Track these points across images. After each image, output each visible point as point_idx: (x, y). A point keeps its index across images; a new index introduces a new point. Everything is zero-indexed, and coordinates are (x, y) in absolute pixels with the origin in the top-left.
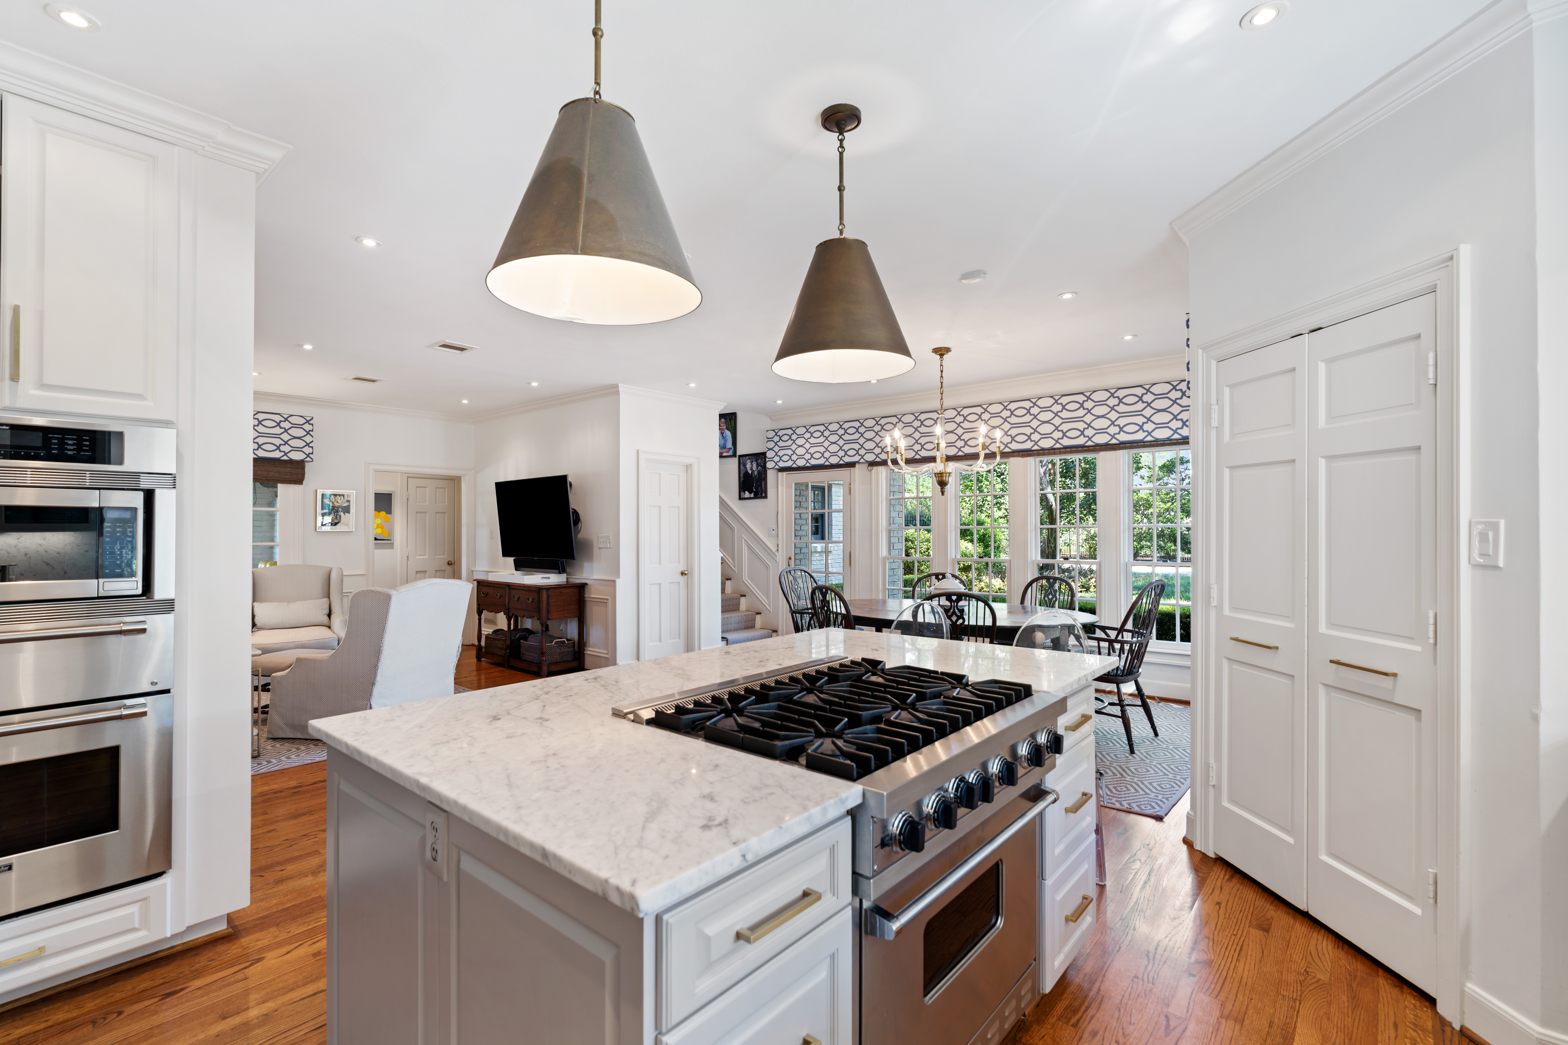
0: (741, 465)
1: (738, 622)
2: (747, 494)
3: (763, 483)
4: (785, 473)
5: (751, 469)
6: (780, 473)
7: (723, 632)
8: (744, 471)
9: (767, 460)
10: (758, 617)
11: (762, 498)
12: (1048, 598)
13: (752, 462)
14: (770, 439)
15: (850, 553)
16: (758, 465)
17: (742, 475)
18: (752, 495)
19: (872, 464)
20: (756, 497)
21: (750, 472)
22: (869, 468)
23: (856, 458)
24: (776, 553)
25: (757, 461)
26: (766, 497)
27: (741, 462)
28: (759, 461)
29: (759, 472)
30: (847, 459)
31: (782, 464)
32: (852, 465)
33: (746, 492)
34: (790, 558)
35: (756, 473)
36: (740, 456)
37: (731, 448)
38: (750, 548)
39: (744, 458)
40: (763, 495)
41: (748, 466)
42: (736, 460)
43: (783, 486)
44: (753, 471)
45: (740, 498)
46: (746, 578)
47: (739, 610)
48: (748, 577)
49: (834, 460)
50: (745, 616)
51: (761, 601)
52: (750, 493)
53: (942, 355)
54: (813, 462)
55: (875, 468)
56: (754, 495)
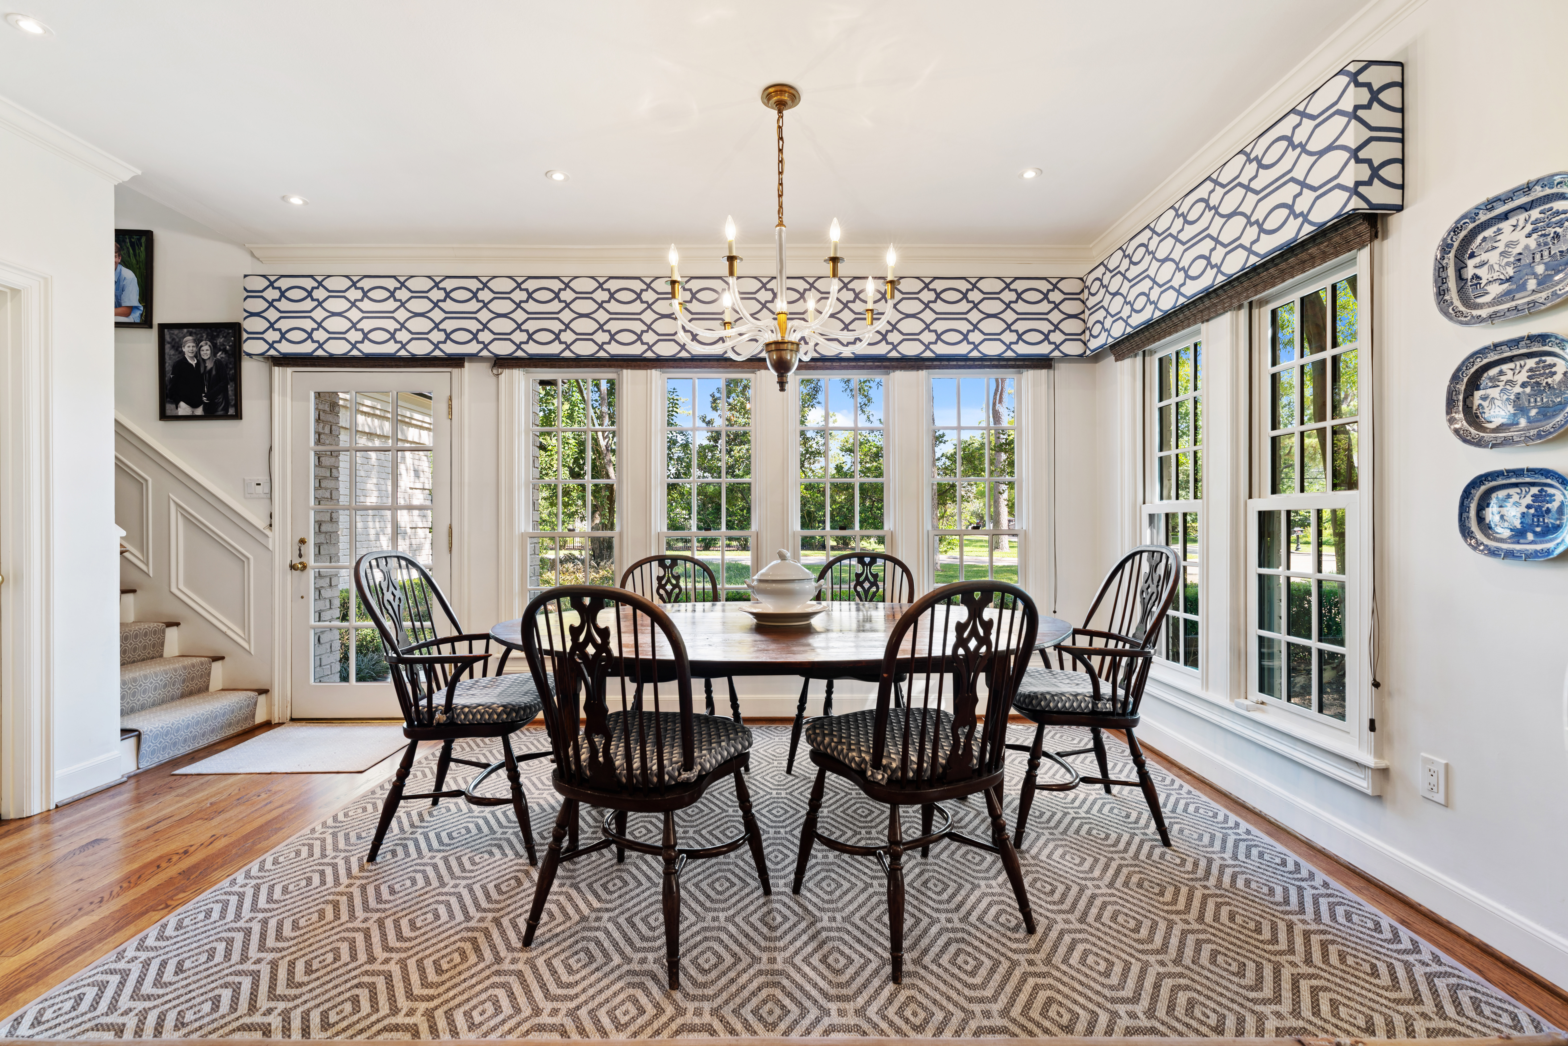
0: (167, 346)
1: (165, 686)
2: (184, 409)
3: (230, 388)
4: (289, 370)
5: (197, 355)
6: (277, 370)
7: (124, 713)
8: (176, 358)
9: (245, 336)
10: (217, 667)
11: (226, 417)
12: (863, 588)
13: (197, 342)
14: (251, 294)
15: (451, 528)
16: (215, 349)
17: (168, 367)
18: (199, 411)
19: (501, 362)
20: (211, 414)
21: (193, 362)
22: (495, 371)
23: (473, 348)
24: (267, 532)
25: (212, 339)
26: (238, 416)
27: (167, 338)
28: (220, 340)
29: (218, 363)
30: (450, 348)
31: (285, 348)
32: (456, 361)
33: (182, 404)
34: (302, 541)
35: (209, 365)
36: (162, 327)
37: (137, 308)
38: (190, 521)
39: (176, 332)
40: (231, 411)
41: (186, 349)
42: (153, 334)
43: (284, 394)
44: (201, 361)
45: (164, 416)
46: (179, 585)
47: (161, 656)
48: (187, 583)
49: (420, 348)
50: (185, 668)
51: (225, 633)
52: (194, 405)
53: (781, 106)
54: (368, 348)
55: (506, 373)
56: (204, 410)
